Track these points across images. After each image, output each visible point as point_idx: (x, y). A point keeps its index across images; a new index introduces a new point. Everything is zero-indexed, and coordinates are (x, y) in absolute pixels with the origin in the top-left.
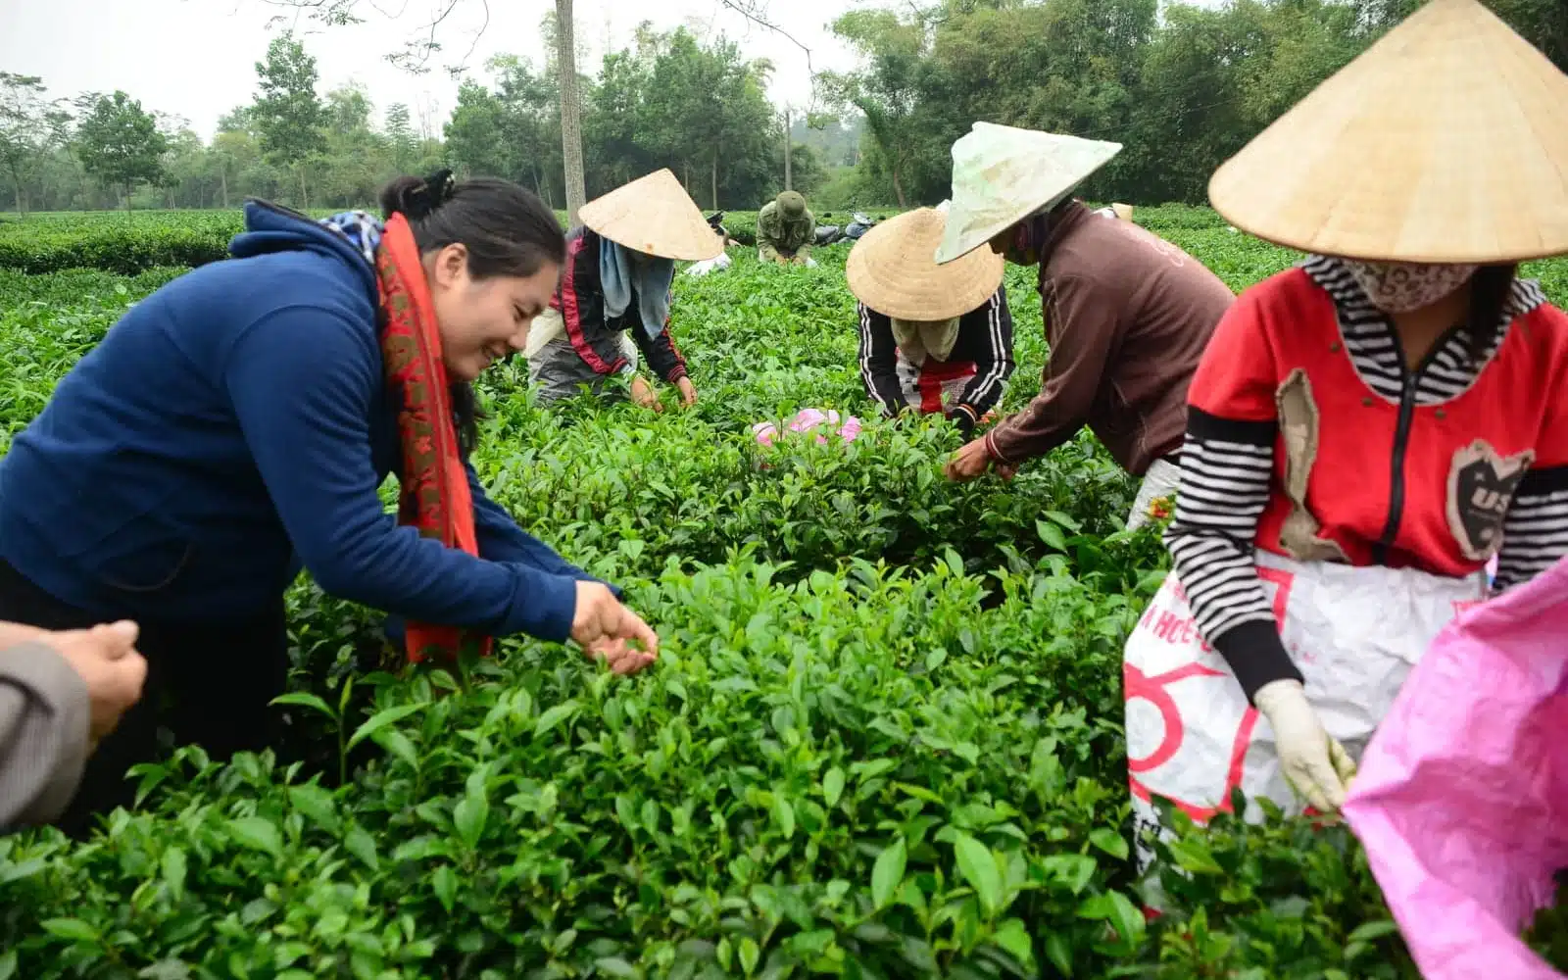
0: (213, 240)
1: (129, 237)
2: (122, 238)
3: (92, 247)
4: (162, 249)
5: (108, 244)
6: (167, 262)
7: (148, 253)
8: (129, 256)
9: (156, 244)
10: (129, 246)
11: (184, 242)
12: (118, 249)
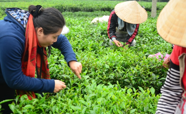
0: (79, 7)
1: (63, 5)
2: (62, 6)
3: (56, 7)
4: (69, 8)
5: (59, 7)
6: (69, 11)
7: (66, 9)
8: (62, 9)
9: (68, 7)
10: (63, 7)
11: (73, 7)
12: (61, 8)
